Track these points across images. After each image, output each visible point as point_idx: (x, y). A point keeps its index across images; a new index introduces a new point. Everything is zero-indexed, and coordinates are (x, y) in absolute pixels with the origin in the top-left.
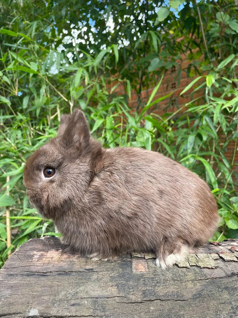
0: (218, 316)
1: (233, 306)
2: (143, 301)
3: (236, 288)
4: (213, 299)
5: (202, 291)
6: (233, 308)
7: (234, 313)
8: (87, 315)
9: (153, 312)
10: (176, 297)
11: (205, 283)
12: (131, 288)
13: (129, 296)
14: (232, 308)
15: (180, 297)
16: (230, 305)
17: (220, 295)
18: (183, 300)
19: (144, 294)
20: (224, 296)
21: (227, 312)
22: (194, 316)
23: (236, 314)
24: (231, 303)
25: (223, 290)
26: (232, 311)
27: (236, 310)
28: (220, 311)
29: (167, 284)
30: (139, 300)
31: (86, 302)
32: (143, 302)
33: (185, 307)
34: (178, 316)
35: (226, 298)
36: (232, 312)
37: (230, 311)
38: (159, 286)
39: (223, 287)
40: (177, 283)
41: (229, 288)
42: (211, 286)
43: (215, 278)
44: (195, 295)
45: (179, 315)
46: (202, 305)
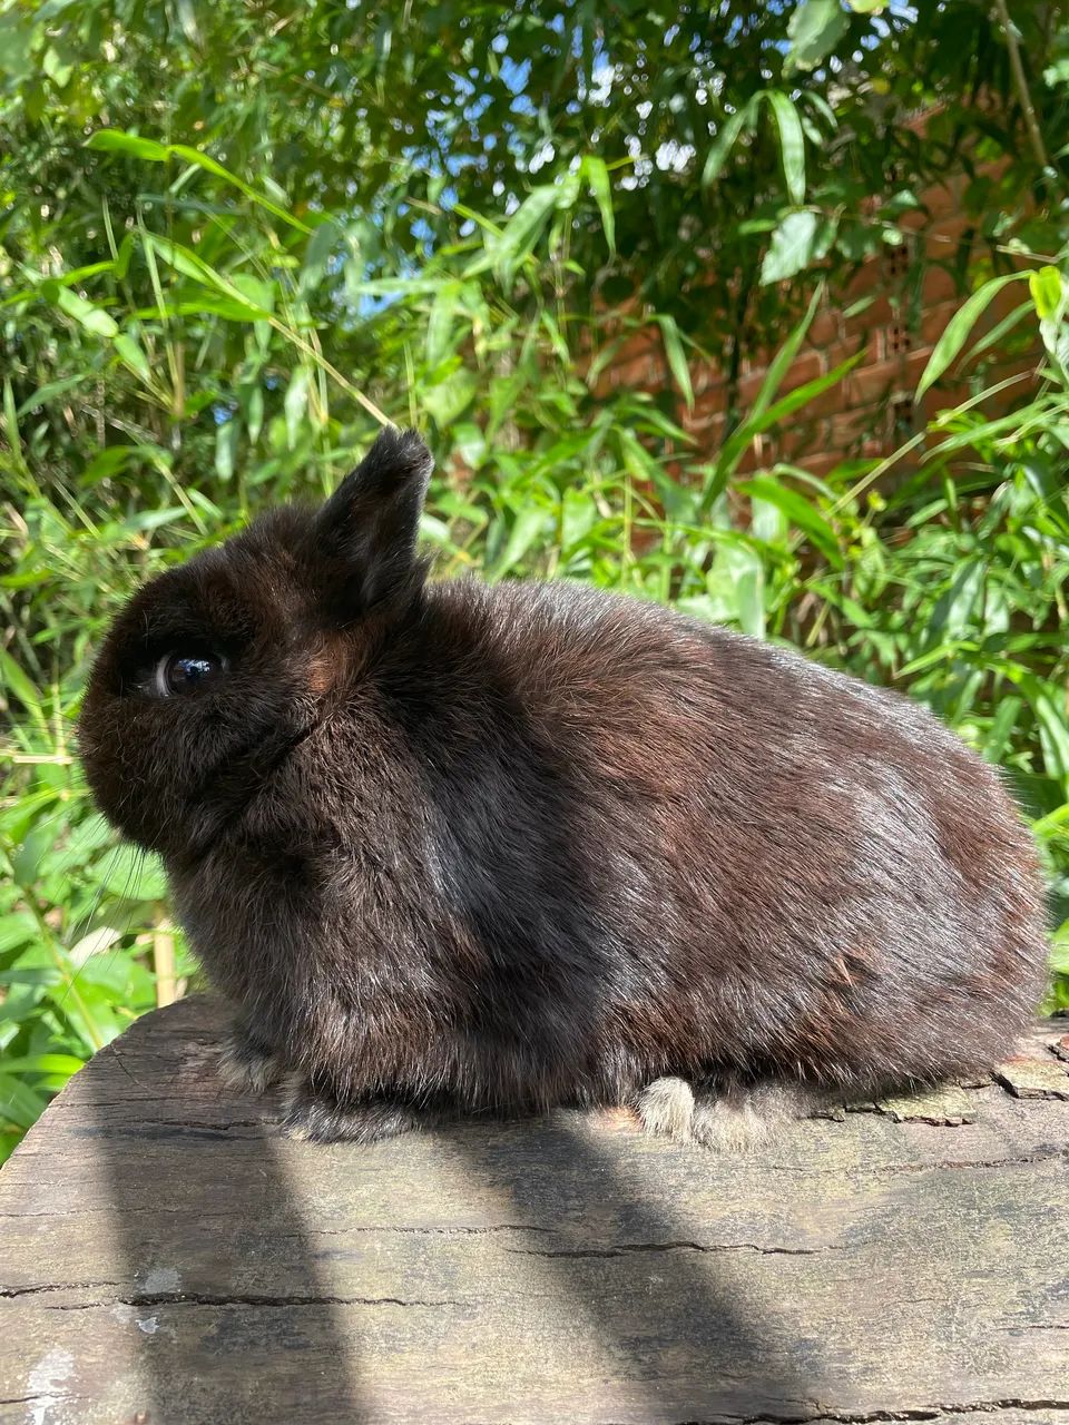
0: (954, 1326)
1: (1028, 1288)
2: (618, 1250)
3: (1052, 1210)
4: (937, 1251)
5: (887, 1216)
6: (1026, 1297)
7: (1033, 1317)
8: (376, 1296)
9: (657, 1296)
10: (767, 1236)
11: (907, 1185)
12: (574, 1194)
13: (560, 1226)
14: (1024, 1294)
15: (785, 1238)
16: (1016, 1283)
17: (971, 1237)
18: (800, 1252)
19: (626, 1218)
20: (993, 1244)
21: (999, 1313)
22: (841, 1319)
23: (1042, 1323)
24: (1019, 1275)
25: (988, 1219)
26: (1022, 1309)
27: (1041, 1304)
28: (966, 1305)
29: (734, 1181)
30: (604, 1243)
31: (378, 1246)
32: (616, 1254)
33: (802, 1281)
34: (769, 1316)
35: (998, 1250)
36: (1021, 1313)
37: (1010, 1309)
38: (694, 1191)
39: (992, 1203)
40: (778, 1181)
41: (1020, 1208)
42: (931, 1199)
43: (960, 1165)
44: (853, 1232)
45: (777, 1313)
46: (882, 1275)
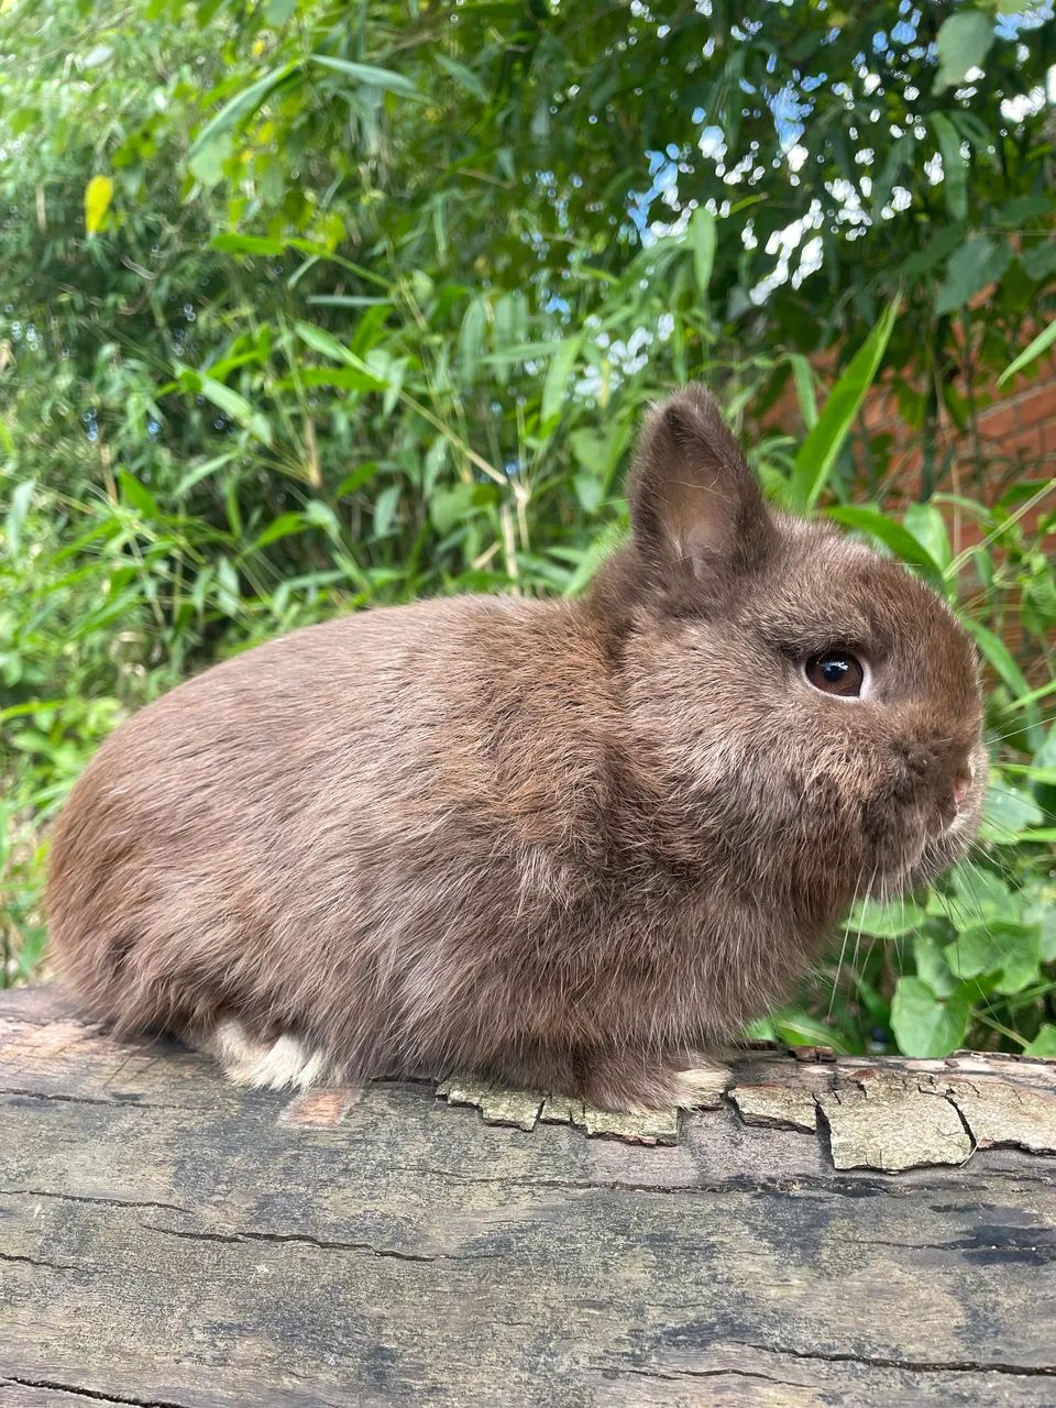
0: (543, 1356)
1: (643, 1327)
2: (240, 1237)
3: (713, 1246)
4: (558, 1274)
5: (522, 1231)
6: (636, 1337)
7: (636, 1360)
8: (14, 1253)
9: (256, 1285)
10: (387, 1238)
11: (561, 1201)
12: (226, 1178)
13: (199, 1208)
14: (636, 1333)
15: (405, 1243)
16: (632, 1320)
17: (605, 1264)
18: (414, 1258)
19: (262, 1206)
20: (627, 1274)
21: (599, 1351)
22: (427, 1332)
23: (644, 1369)
24: (640, 1311)
25: (633, 1247)
26: (629, 1350)
27: (652, 1347)
28: (567, 1335)
29: (384, 1181)
30: (231, 1229)
31: (38, 1208)
32: (236, 1240)
33: (402, 1288)
34: (355, 1319)
35: (628, 1281)
36: (626, 1354)
37: (613, 1347)
38: (340, 1187)
39: (647, 1230)
40: (428, 1185)
41: (675, 1240)
42: (580, 1220)
43: (633, 1188)
44: (478, 1244)
45: (363, 1317)
46: (486, 1292)
